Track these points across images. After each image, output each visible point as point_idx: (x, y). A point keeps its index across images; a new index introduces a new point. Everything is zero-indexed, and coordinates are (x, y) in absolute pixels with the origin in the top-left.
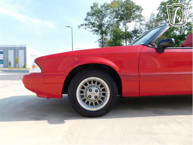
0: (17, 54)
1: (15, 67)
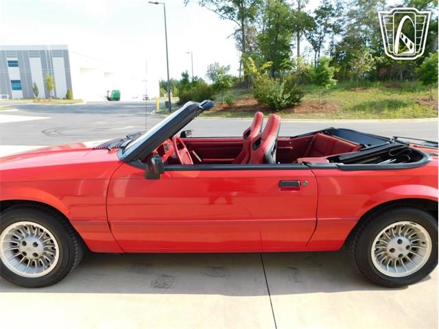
0: (49, 67)
1: (48, 96)
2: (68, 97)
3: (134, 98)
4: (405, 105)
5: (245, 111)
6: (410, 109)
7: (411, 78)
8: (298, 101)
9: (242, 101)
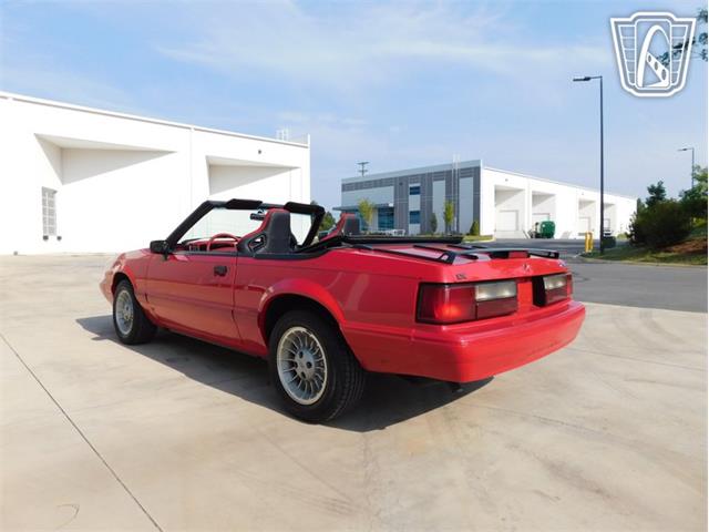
0: (454, 192)
1: (448, 231)
2: (474, 230)
3: (580, 234)
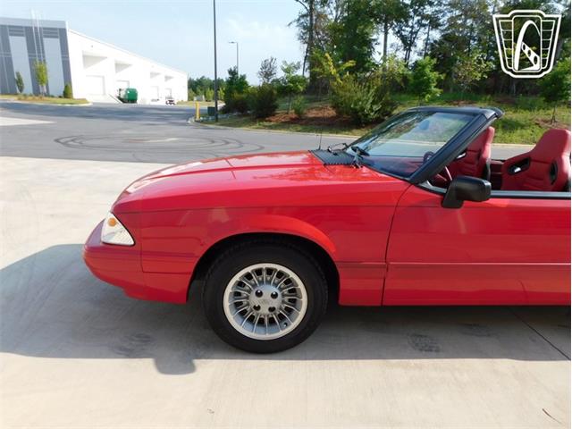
0: (39, 52)
1: (37, 92)
2: (67, 94)
3: (153, 100)
4: (523, 127)
5: (319, 125)
6: (529, 131)
7: (527, 92)
8: (389, 114)
9: (314, 111)
